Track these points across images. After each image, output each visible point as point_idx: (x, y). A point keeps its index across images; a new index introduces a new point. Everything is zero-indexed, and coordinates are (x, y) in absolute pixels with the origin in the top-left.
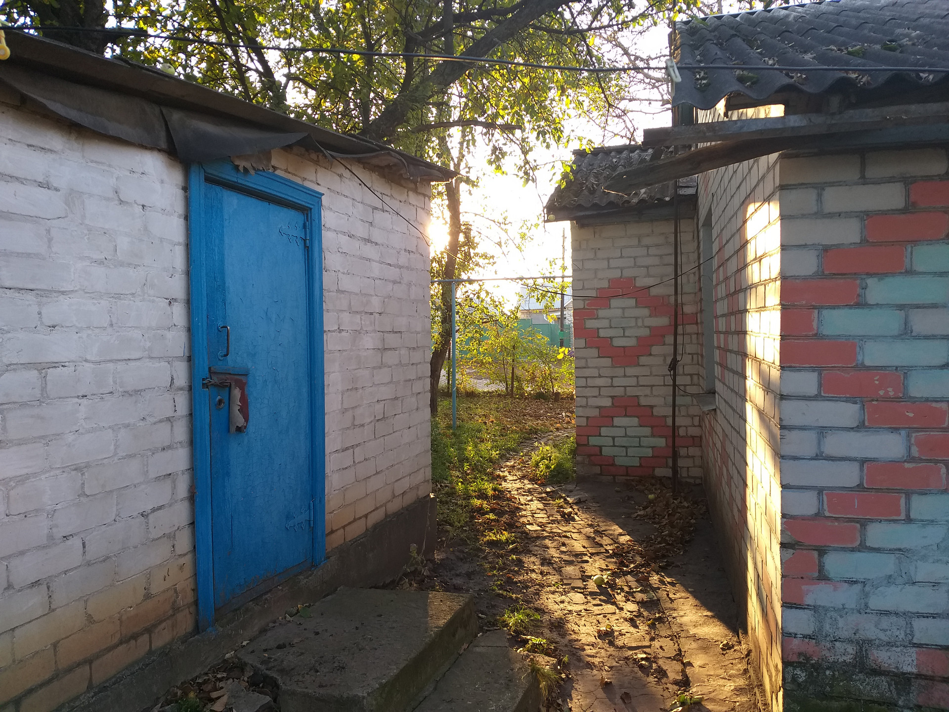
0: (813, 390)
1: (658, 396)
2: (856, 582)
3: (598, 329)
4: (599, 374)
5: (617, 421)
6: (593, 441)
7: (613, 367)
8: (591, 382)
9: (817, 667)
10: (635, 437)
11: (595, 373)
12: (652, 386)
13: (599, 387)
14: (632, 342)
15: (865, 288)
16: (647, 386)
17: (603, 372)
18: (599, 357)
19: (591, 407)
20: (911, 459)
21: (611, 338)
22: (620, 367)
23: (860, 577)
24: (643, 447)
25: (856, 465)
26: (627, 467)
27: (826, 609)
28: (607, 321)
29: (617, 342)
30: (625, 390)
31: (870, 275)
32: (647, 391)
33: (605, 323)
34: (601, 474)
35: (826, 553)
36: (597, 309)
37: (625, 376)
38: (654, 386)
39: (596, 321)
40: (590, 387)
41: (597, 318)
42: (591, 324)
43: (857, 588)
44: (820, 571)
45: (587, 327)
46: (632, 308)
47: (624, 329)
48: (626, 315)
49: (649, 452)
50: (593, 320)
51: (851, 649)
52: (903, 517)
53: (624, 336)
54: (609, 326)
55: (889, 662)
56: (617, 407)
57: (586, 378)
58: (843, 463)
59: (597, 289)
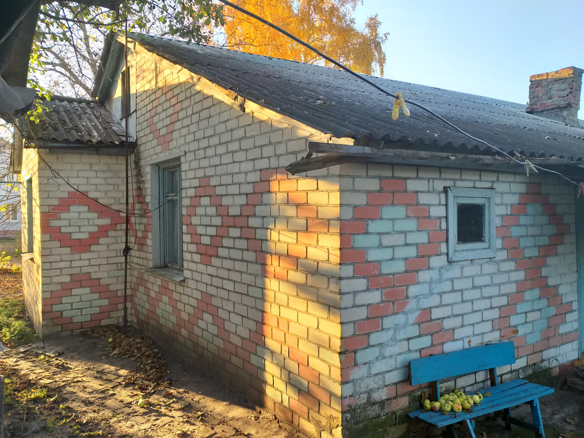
0: (351, 274)
1: (104, 271)
2: (366, 363)
3: (60, 227)
4: (61, 260)
5: (74, 292)
6: (56, 308)
7: (72, 253)
8: (54, 265)
9: (354, 410)
10: (88, 301)
11: (58, 258)
12: (99, 265)
13: (61, 269)
14: (85, 236)
15: (368, 225)
16: (96, 265)
17: (64, 258)
18: (61, 247)
19: (55, 283)
20: (383, 302)
21: (70, 233)
22: (77, 253)
23: (367, 360)
24: (93, 307)
25: (366, 307)
26: (81, 323)
27: (357, 380)
28: (67, 221)
29: (75, 236)
30: (81, 269)
31: (369, 219)
32: (97, 269)
33: (66, 223)
34: (62, 331)
35: (356, 352)
36: (59, 213)
37: (80, 259)
38: (101, 265)
39: (59, 221)
40: (54, 269)
41: (60, 219)
42: (54, 223)
43: (367, 365)
44: (355, 362)
45: (51, 225)
46: (86, 212)
47: (80, 227)
48: (81, 217)
49: (97, 310)
50: (57, 221)
51: (365, 396)
52: (381, 329)
53: (80, 232)
54: (68, 225)
55: (378, 397)
56: (75, 281)
57: (51, 263)
58: (362, 307)
59: (59, 198)
